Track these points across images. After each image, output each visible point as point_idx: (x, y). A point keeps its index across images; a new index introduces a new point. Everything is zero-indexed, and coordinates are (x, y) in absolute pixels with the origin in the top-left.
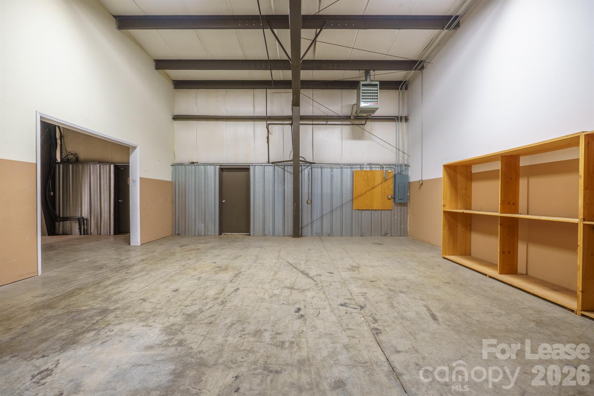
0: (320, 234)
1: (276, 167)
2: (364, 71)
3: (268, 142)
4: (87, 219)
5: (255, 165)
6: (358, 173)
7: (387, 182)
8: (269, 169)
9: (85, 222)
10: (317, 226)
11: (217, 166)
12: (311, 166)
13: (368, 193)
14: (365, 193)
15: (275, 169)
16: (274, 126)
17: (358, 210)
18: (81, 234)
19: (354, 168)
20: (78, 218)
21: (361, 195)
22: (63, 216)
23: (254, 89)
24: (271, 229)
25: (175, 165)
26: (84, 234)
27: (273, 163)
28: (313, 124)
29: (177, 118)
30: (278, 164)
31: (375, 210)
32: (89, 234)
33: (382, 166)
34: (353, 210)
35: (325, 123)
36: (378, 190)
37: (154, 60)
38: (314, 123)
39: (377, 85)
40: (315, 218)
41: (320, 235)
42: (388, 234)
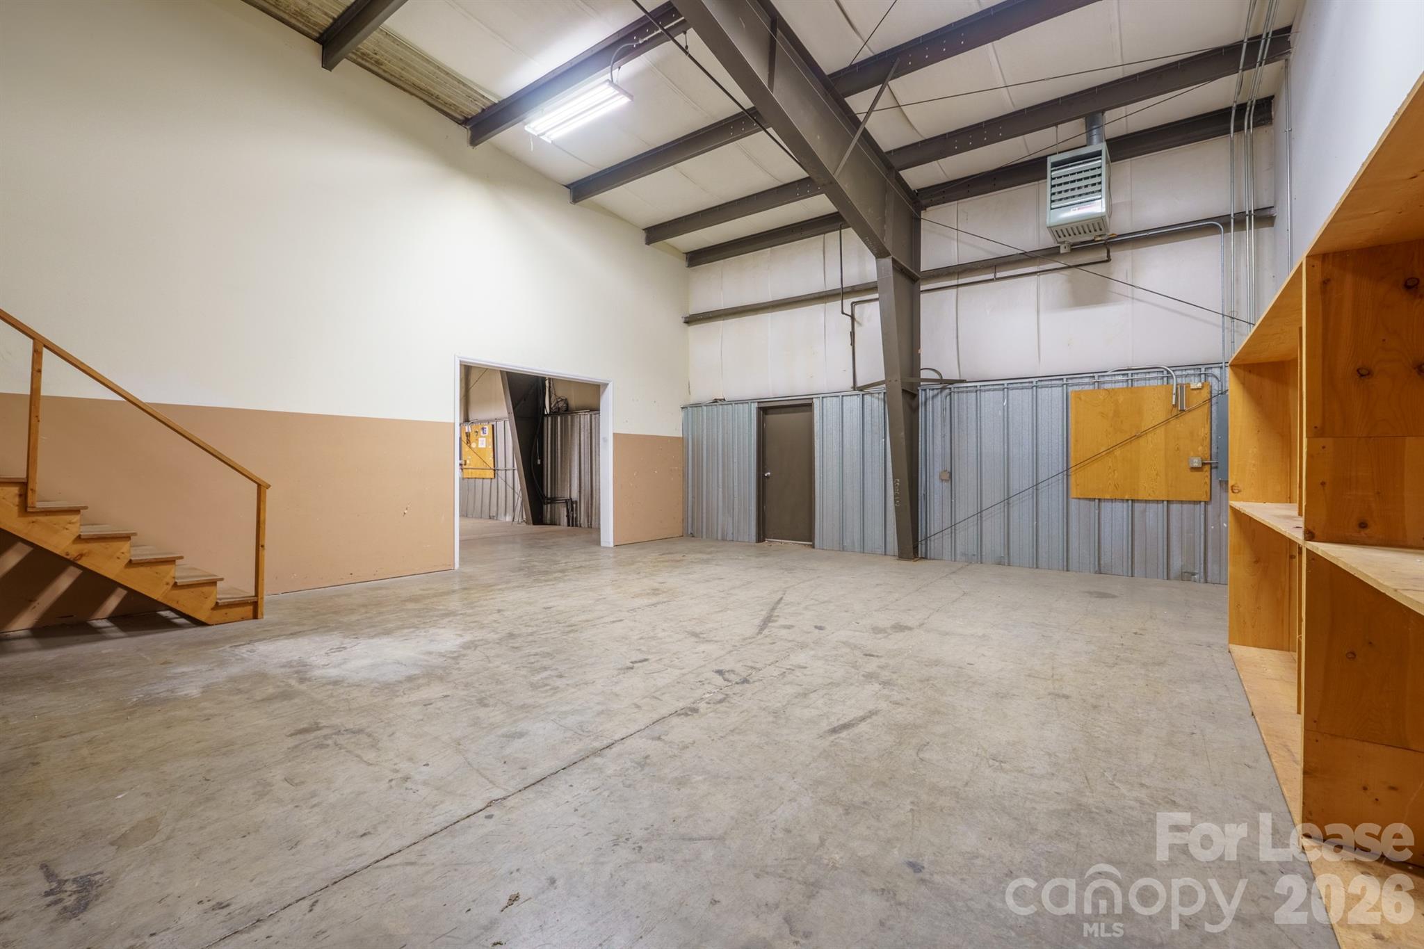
0: (975, 558)
1: (867, 398)
2: (1082, 120)
3: (853, 344)
4: (576, 502)
5: (823, 396)
6: (1083, 398)
7: (1188, 417)
8: (853, 402)
9: (574, 505)
10: (966, 535)
11: (752, 404)
12: (950, 388)
13: (1118, 452)
14: (1110, 451)
15: (865, 402)
16: (866, 305)
17: (1086, 499)
18: (569, 525)
19: (1073, 385)
20: (566, 500)
21: (1095, 458)
22: (551, 495)
23: (824, 233)
24: (857, 537)
25: (687, 408)
26: (573, 526)
27: (861, 389)
28: (958, 286)
29: (691, 320)
30: (871, 390)
31: (1146, 501)
32: (579, 525)
33: (1166, 373)
34: (1073, 503)
35: (991, 276)
36: (1154, 445)
37: (644, 230)
38: (962, 281)
39: (1099, 154)
40: (960, 516)
41: (977, 558)
42: (1194, 574)
